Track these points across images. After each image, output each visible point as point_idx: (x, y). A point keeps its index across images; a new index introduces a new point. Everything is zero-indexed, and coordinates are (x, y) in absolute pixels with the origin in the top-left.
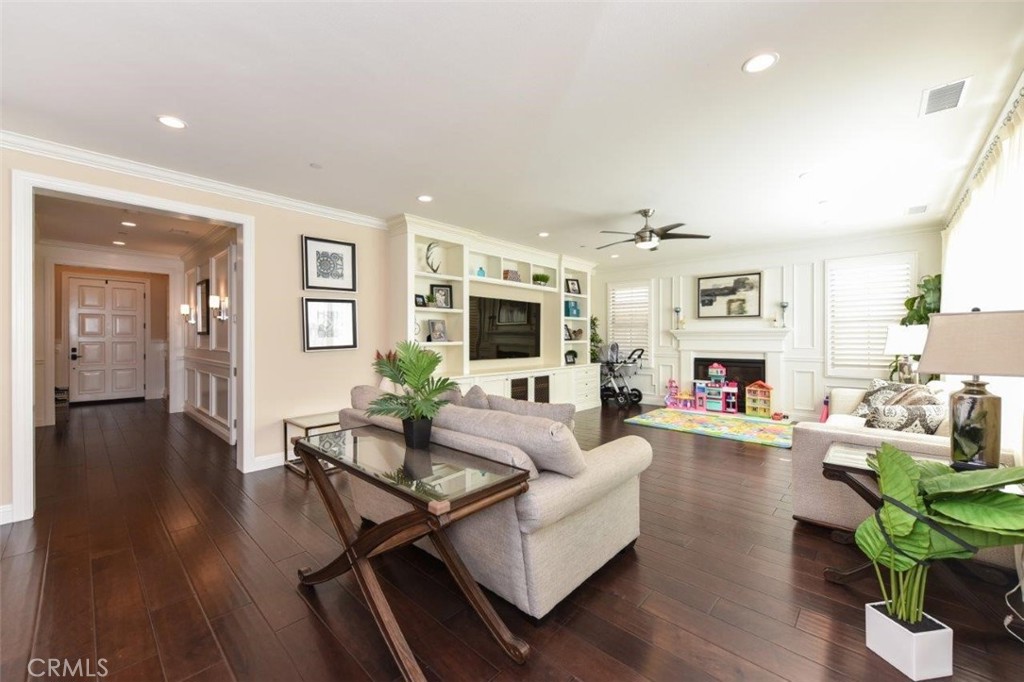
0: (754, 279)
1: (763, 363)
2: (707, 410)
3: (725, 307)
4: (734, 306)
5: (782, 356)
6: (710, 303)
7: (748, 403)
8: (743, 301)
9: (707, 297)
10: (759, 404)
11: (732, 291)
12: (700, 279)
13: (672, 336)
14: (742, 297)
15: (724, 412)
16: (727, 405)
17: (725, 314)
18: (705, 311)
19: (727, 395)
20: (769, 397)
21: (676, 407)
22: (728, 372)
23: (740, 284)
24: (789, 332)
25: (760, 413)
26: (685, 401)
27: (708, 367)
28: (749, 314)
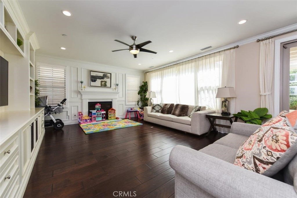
0: (109, 75)
1: (111, 102)
2: (96, 121)
3: (100, 83)
4: (103, 83)
5: (117, 100)
6: (95, 81)
7: (109, 116)
8: (106, 82)
9: (94, 79)
10: (112, 116)
11: (102, 78)
12: (91, 71)
13: (79, 93)
14: (105, 81)
15: (102, 120)
16: (102, 118)
17: (100, 86)
18: (93, 84)
19: (102, 114)
20: (114, 112)
21: (84, 123)
22: (101, 106)
23: (105, 76)
24: (118, 93)
25: (112, 118)
26: (86, 119)
27: (95, 105)
28: (108, 86)
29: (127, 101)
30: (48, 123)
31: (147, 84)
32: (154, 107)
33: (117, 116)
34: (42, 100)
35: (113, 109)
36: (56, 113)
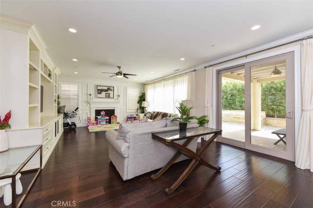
0: (112, 88)
1: (114, 110)
2: (101, 125)
3: (105, 95)
4: (107, 95)
5: (118, 108)
6: (100, 93)
7: (112, 121)
8: (109, 94)
9: (100, 91)
10: (114, 121)
11: (107, 91)
12: (97, 86)
13: (88, 103)
15: (106, 124)
16: (106, 122)
18: (99, 95)
19: (106, 119)
20: (116, 118)
21: (92, 126)
22: (105, 113)
23: (109, 89)
24: (120, 102)
25: (114, 123)
26: (93, 123)
27: (100, 112)
28: (111, 97)
29: (127, 109)
30: (66, 125)
31: (145, 95)
32: (146, 114)
33: (118, 121)
34: (62, 108)
35: (115, 116)
36: (71, 118)
